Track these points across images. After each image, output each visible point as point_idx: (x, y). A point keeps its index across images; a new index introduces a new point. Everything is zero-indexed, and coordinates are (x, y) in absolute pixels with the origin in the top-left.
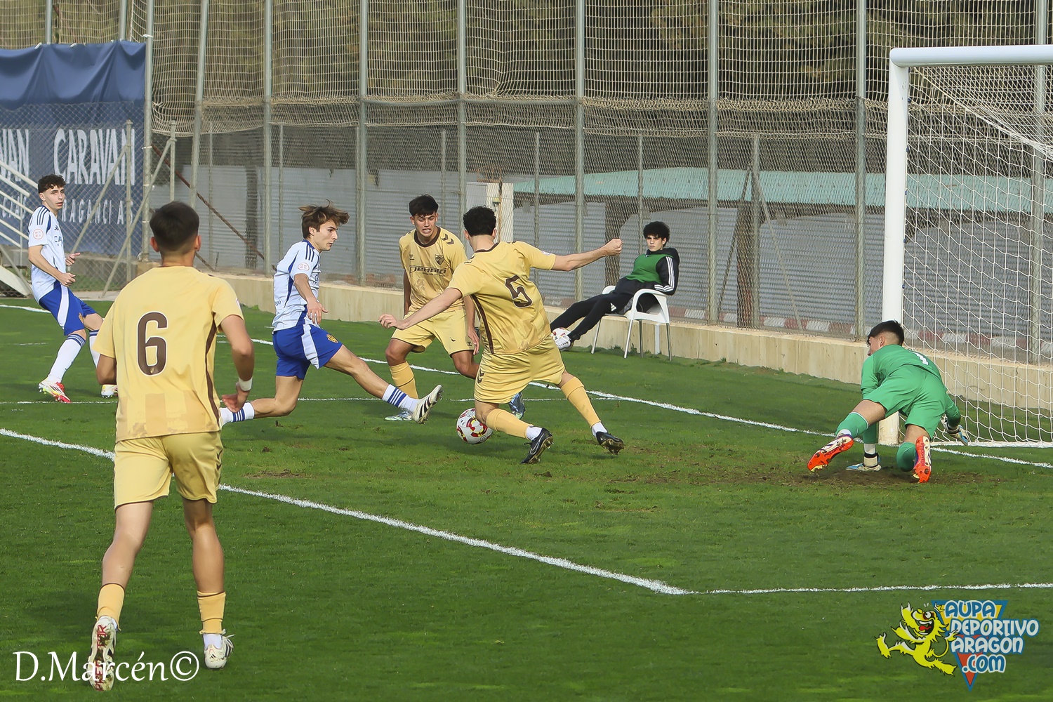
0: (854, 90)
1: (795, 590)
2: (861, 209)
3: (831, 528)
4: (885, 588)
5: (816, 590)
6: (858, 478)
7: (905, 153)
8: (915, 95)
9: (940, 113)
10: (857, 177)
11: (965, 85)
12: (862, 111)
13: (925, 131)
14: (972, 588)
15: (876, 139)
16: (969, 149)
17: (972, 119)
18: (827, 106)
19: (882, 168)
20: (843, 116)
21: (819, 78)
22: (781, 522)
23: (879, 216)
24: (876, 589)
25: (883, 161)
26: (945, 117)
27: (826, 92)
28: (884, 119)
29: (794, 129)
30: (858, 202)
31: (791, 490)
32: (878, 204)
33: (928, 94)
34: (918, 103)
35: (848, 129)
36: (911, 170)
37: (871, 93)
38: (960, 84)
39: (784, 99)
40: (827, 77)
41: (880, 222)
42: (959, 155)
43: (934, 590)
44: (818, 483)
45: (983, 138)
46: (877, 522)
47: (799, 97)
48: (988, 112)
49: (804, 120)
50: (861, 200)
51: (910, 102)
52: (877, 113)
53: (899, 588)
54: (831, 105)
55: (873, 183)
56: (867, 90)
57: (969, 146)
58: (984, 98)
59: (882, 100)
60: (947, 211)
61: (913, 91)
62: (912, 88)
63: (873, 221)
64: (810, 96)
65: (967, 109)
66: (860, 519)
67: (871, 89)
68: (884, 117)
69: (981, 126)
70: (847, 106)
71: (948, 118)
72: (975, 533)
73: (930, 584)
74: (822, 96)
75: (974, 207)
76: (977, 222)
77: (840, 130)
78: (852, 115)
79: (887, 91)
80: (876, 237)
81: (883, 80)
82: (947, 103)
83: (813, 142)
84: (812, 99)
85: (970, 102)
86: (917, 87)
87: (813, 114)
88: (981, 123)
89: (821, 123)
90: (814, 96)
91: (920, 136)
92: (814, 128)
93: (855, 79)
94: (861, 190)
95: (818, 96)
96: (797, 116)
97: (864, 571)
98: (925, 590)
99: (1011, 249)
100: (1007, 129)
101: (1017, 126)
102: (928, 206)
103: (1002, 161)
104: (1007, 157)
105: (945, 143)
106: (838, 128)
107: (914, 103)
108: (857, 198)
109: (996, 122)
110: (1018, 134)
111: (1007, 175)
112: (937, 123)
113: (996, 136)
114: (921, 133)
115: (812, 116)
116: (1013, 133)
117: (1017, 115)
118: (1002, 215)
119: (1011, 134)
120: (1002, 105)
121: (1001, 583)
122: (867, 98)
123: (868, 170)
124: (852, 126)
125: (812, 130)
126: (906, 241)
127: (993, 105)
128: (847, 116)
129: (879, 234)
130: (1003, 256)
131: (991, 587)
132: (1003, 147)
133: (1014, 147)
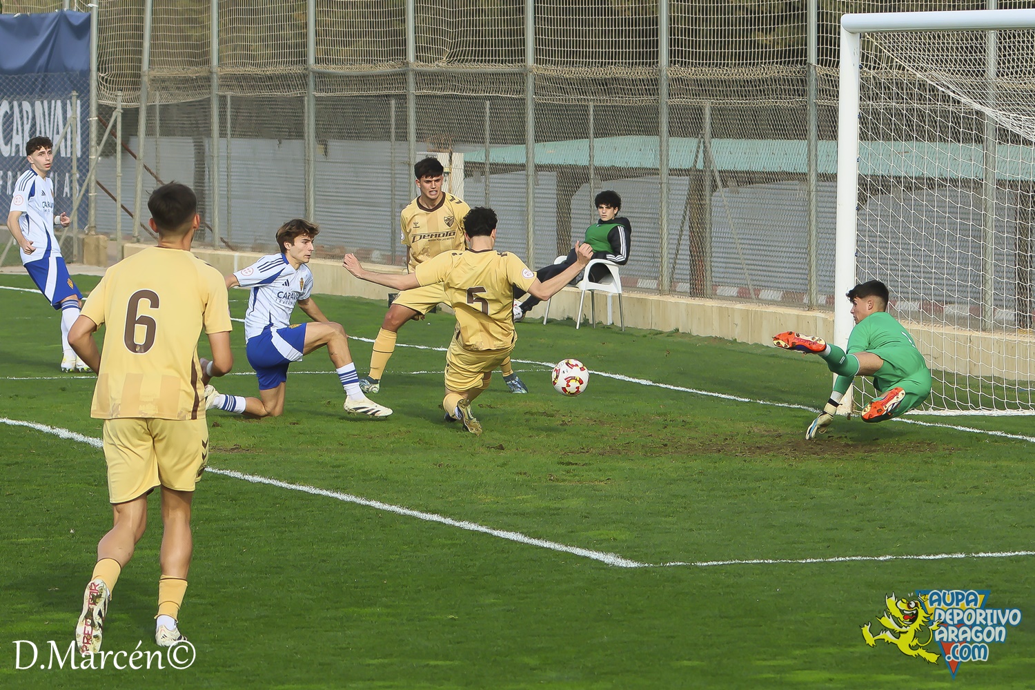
0: (806, 57)
1: (750, 562)
2: (813, 177)
3: (785, 499)
4: (840, 559)
5: (771, 561)
6: (812, 448)
7: (856, 120)
8: (867, 61)
9: (891, 79)
10: (809, 145)
11: (916, 51)
12: (813, 78)
13: (876, 97)
14: (927, 557)
15: (828, 106)
16: (921, 115)
17: (924, 85)
18: (778, 72)
19: (834, 135)
20: (795, 83)
21: (770, 45)
22: (735, 494)
23: (831, 184)
24: (831, 560)
25: (835, 128)
26: (897, 84)
27: (777, 59)
28: (836, 85)
29: (746, 96)
30: (810, 170)
31: (745, 461)
32: (830, 171)
33: (880, 60)
34: (870, 69)
35: (799, 96)
36: (863, 136)
37: (822, 60)
38: (911, 50)
39: (735, 65)
40: (778, 44)
41: (832, 189)
42: (910, 122)
43: (889, 560)
44: (772, 453)
45: (935, 104)
46: (831, 493)
47: (750, 63)
48: (940, 78)
49: (756, 87)
50: (813, 167)
51: (861, 68)
52: (828, 79)
53: (854, 558)
54: (782, 72)
55: (825, 151)
56: (818, 56)
57: (921, 112)
58: (936, 64)
59: (833, 66)
60: (900, 178)
61: (864, 58)
62: (863, 54)
63: (826, 189)
64: (762, 63)
65: (918, 75)
66: (814, 489)
67: (822, 56)
68: (835, 83)
69: (933, 92)
70: (799, 72)
71: (899, 85)
72: (930, 502)
73: (885, 555)
74: (773, 62)
75: (926, 174)
76: (930, 189)
77: (792, 97)
78: (803, 82)
79: (838, 58)
80: (828, 205)
81: (835, 46)
82: (899, 69)
83: (765, 109)
84: (763, 66)
85: (922, 68)
86: (868, 53)
87: (764, 81)
88: (933, 89)
89: (772, 90)
90: (765, 63)
91: (871, 102)
92: (765, 95)
93: (806, 45)
94: (813, 157)
95: (769, 63)
96: (748, 83)
97: (819, 542)
98: (880, 561)
99: (964, 216)
100: (959, 95)
101: (968, 92)
102: (880, 173)
103: (954, 128)
104: (959, 123)
105: (896, 109)
106: (789, 95)
107: (865, 69)
108: (809, 165)
109: (948, 88)
110: (970, 100)
111: (959, 142)
112: (889, 90)
113: (948, 102)
114: (873, 100)
115: (763, 83)
116: (965, 99)
117: (968, 81)
118: (954, 181)
119: (963, 100)
120: (954, 71)
121: (955, 553)
122: (818, 64)
123: (820, 137)
124: (804, 93)
125: (764, 97)
126: (858, 209)
127: (945, 71)
128: (798, 82)
129: (831, 202)
130: (955, 223)
131: (946, 556)
132: (956, 113)
133: (966, 113)
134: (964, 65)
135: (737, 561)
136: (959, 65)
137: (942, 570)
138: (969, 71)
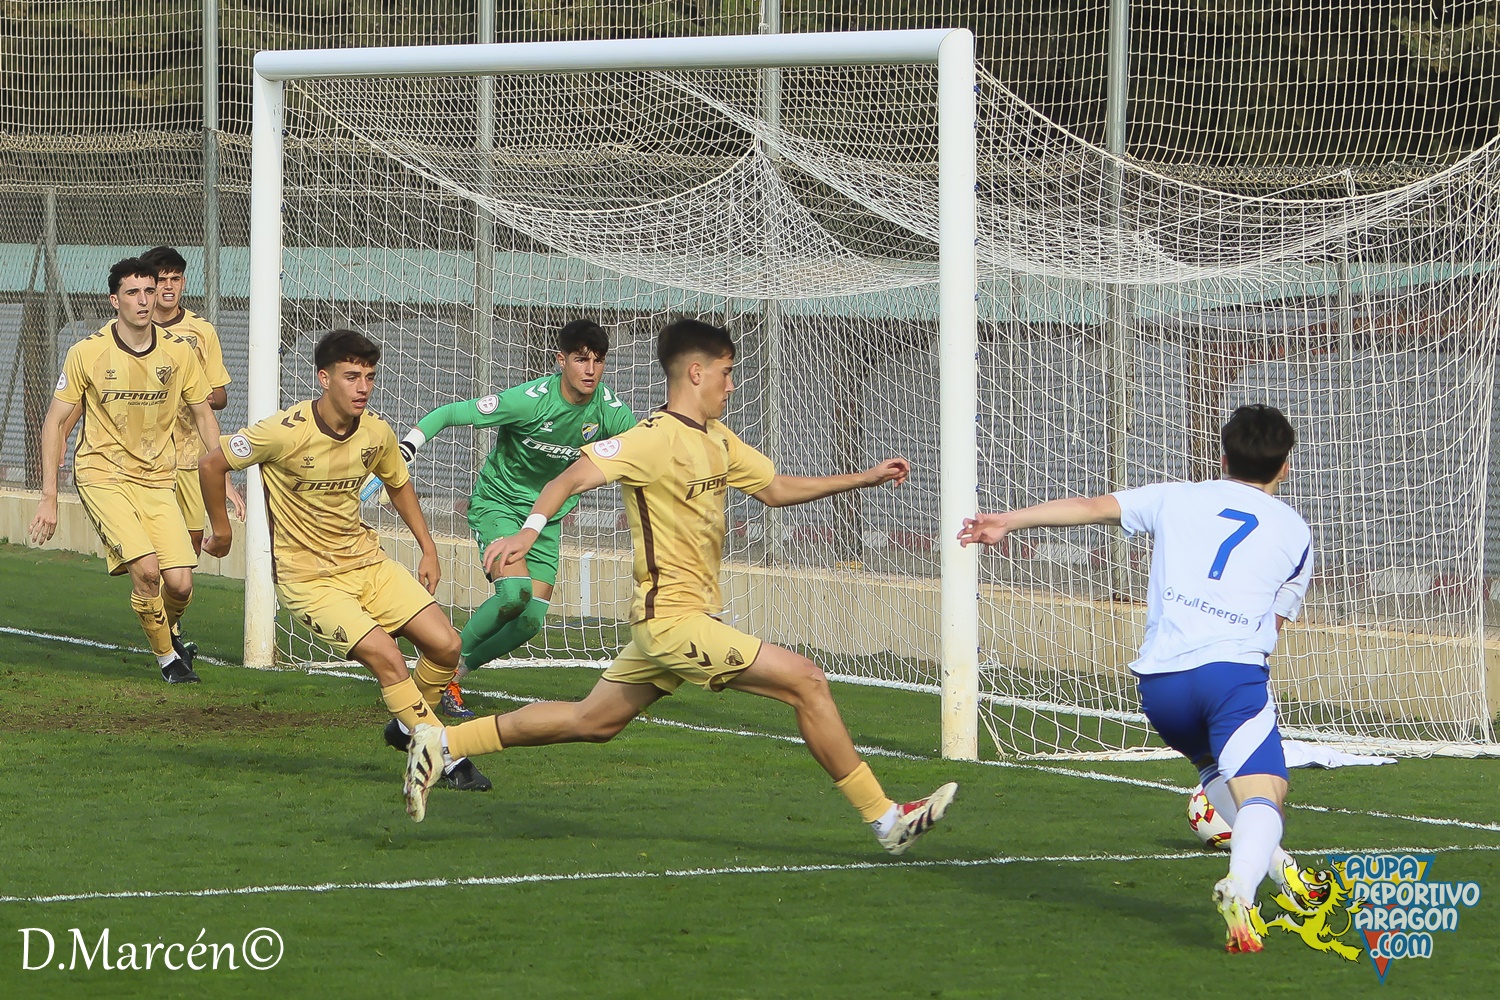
0: (201, 118)
1: (117, 895)
2: (213, 304)
3: (172, 798)
4: (255, 889)
5: (149, 894)
6: (212, 720)
7: (279, 215)
8: (295, 124)
9: (333, 152)
10: (207, 254)
11: (370, 108)
12: (212, 150)
13: (309, 180)
14: (389, 886)
15: (235, 194)
16: (378, 205)
17: (382, 160)
18: (159, 142)
19: (245, 240)
20: (185, 158)
21: (146, 101)
22: (94, 790)
23: (241, 313)
24: (241, 891)
25: (246, 227)
26: (341, 159)
27: (157, 121)
28: (248, 162)
29: (109, 179)
30: (209, 291)
31: (110, 740)
32: (240, 293)
33: (314, 123)
34: (299, 136)
35: (191, 178)
36: (289, 240)
37: (227, 122)
38: (363, 107)
39: (92, 132)
40: (158, 98)
41: (243, 322)
42: (362, 218)
43: (331, 891)
44: (150, 728)
45: (400, 189)
46: (242, 788)
47: (116, 128)
48: (408, 150)
49: (124, 164)
50: (213, 288)
51: (286, 134)
52: (236, 153)
53: (276, 888)
54: (165, 141)
55: (231, 262)
56: (220, 117)
57: (378, 202)
58: (400, 128)
59: (243, 132)
60: (346, 303)
61: (290, 118)
62: (289, 113)
63: (233, 321)
64: (133, 128)
65: (373, 146)
66: (216, 783)
67: (226, 116)
68: (246, 159)
69: (397, 171)
70: (190, 142)
71: (344, 160)
72: (392, 801)
73: (324, 882)
74: (151, 127)
75: (388, 297)
76: (392, 320)
77: (180, 179)
78: (198, 157)
79: (251, 119)
80: (236, 346)
81: (245, 101)
82: (344, 136)
83: (140, 198)
84: (135, 132)
85: (379, 134)
86: (297, 112)
87: (137, 156)
88: (397, 167)
89: (150, 170)
90: (139, 127)
91: (301, 187)
92: (139, 177)
93: (201, 100)
94: (212, 272)
95: (145, 127)
96: (112, 158)
97: (222, 864)
98: (317, 892)
99: (444, 362)
100: (435, 175)
101: (450, 170)
102: (316, 296)
103: (430, 226)
104: (437, 219)
105: (341, 198)
106: (176, 177)
107: (292, 136)
108: (207, 285)
109: (420, 164)
110: (452, 183)
111: (437, 247)
112: (329, 168)
113: (419, 187)
114: (304, 183)
115: (136, 158)
116: (445, 182)
117: (451, 153)
118: (428, 308)
119: (441, 183)
120: (428, 138)
121: (431, 879)
122: (220, 129)
123: (224, 241)
124: (198, 174)
125: (137, 180)
126: (283, 352)
127: (414, 138)
128: (189, 158)
129: (242, 342)
130: (431, 373)
131: (418, 884)
132: (431, 204)
133: (446, 203)
134: (444, 129)
135: (97, 894)
136: (436, 129)
137: (411, 905)
138: (451, 139)
